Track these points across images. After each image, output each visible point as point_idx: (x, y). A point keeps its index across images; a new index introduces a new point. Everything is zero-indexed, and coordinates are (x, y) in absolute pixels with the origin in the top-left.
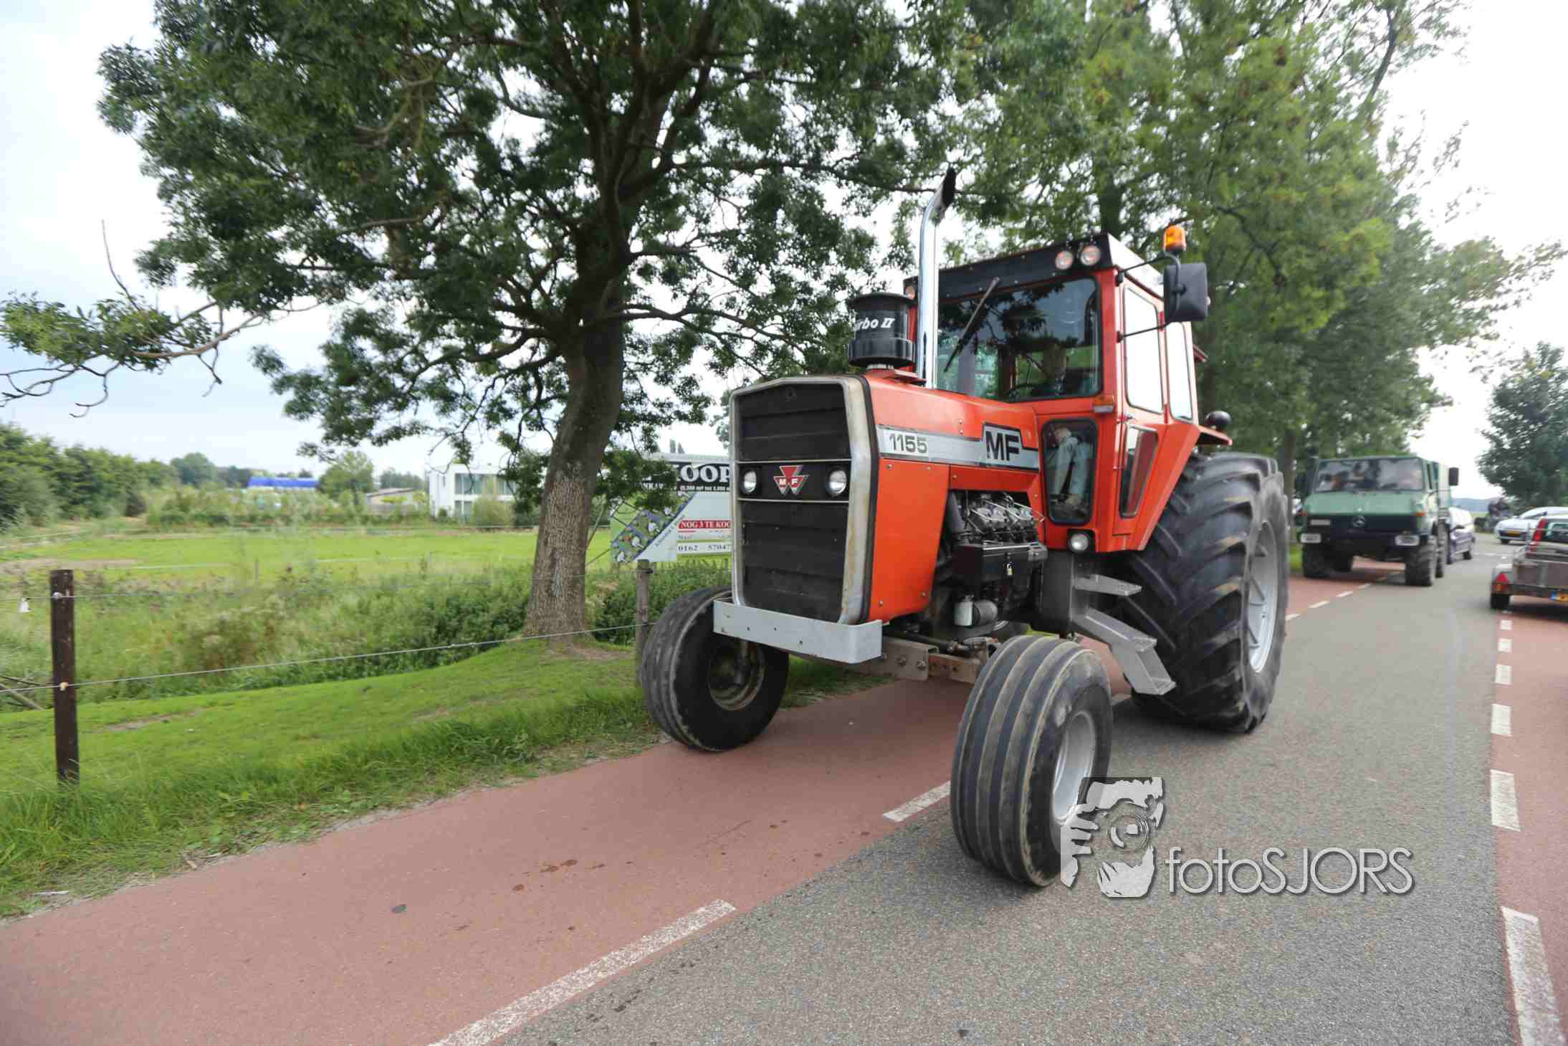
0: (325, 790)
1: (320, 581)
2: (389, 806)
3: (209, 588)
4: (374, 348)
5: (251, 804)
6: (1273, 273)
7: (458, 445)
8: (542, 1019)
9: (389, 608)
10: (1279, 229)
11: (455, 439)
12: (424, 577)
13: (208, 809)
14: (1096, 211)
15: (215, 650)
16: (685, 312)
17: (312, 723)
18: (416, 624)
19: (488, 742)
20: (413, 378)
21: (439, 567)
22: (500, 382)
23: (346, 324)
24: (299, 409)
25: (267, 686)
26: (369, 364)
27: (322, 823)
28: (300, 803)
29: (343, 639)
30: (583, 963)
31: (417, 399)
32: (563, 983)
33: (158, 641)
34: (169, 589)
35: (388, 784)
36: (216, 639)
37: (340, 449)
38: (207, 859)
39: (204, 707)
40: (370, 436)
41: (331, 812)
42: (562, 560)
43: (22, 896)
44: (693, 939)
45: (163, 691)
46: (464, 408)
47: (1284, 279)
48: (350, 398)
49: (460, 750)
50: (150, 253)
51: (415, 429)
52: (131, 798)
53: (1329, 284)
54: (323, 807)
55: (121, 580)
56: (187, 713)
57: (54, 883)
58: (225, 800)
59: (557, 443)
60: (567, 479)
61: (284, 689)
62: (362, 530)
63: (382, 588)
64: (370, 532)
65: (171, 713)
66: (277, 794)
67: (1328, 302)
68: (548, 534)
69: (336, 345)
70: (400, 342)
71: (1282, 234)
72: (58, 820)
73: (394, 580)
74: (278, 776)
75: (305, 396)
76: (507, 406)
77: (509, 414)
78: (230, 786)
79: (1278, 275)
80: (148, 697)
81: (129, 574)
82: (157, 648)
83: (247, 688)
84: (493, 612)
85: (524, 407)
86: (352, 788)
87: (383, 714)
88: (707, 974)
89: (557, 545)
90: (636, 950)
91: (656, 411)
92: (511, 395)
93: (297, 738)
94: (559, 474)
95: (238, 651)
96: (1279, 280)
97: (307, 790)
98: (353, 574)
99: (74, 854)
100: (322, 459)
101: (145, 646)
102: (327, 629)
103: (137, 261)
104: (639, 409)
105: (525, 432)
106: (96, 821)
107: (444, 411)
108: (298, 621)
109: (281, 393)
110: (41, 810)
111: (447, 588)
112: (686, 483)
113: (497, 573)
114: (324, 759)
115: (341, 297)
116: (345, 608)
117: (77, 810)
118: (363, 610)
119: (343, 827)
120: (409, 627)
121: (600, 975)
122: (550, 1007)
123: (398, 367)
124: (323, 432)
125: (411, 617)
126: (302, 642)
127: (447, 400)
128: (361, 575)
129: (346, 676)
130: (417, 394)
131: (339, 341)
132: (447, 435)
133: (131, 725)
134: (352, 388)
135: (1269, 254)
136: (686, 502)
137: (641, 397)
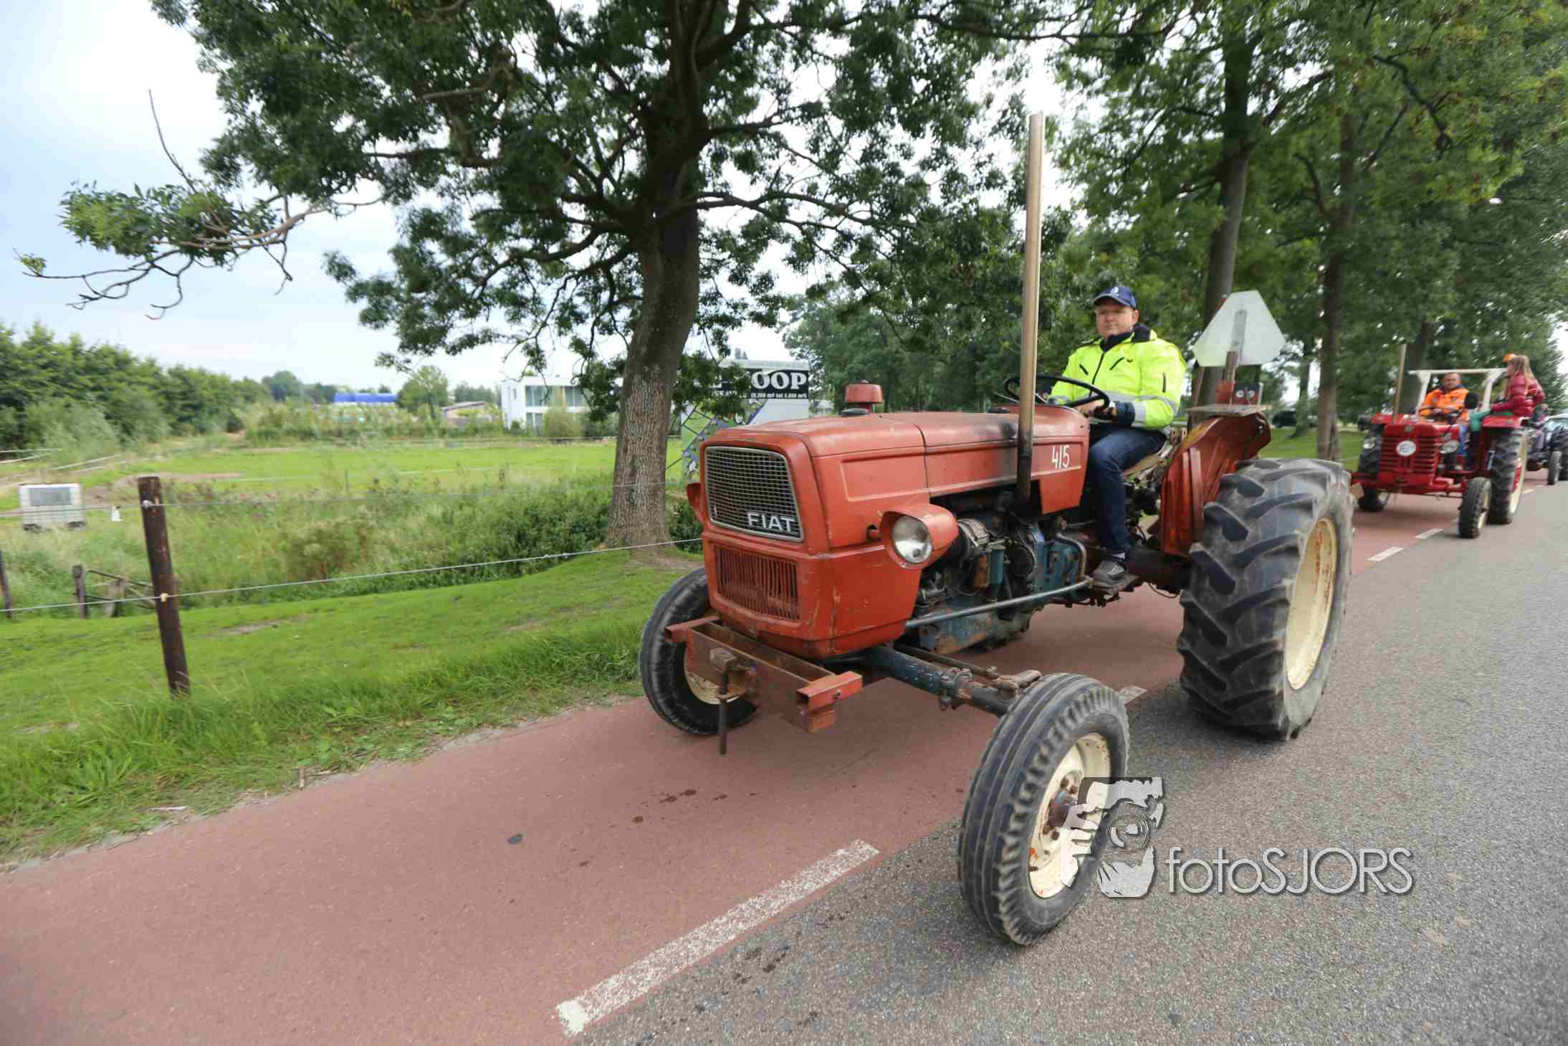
0: (428, 705)
1: (406, 493)
2: (494, 724)
3: (305, 498)
4: (442, 252)
5: (355, 718)
6: (1438, 134)
7: (531, 353)
8: (684, 975)
9: (471, 518)
10: (1451, 78)
11: (527, 347)
12: (502, 488)
13: (315, 724)
14: (1221, 68)
15: (315, 557)
16: (762, 200)
17: (409, 631)
18: (498, 534)
19: (588, 657)
20: (483, 282)
21: (517, 477)
22: (572, 284)
23: (413, 225)
24: (373, 317)
25: (365, 593)
26: (439, 270)
27: (427, 741)
28: (404, 719)
29: (431, 548)
30: (720, 911)
31: (488, 305)
32: (701, 935)
33: (264, 549)
34: (269, 500)
35: (492, 700)
36: (316, 547)
37: (418, 361)
38: (317, 777)
39: (309, 612)
40: (444, 344)
41: (436, 730)
42: (643, 469)
43: (141, 810)
44: (837, 886)
45: (272, 595)
46: (534, 312)
47: (1449, 141)
48: (423, 305)
49: (561, 665)
50: (213, 152)
51: (488, 337)
52: (239, 711)
53: (1507, 143)
54: (427, 724)
55: (227, 492)
56: (294, 618)
57: (171, 798)
58: (331, 716)
59: (631, 348)
60: (645, 384)
61: (380, 596)
62: (441, 443)
63: (464, 497)
64: (447, 444)
65: (281, 618)
66: (382, 710)
67: (1503, 166)
68: (627, 441)
69: (406, 250)
70: (470, 244)
71: (1453, 84)
72: (172, 732)
73: (474, 490)
74: (382, 691)
75: (379, 302)
76: (578, 310)
77: (580, 319)
78: (335, 701)
79: (1443, 137)
80: (259, 602)
81: (234, 486)
82: (264, 556)
83: (347, 594)
84: (569, 521)
85: (593, 312)
86: (456, 703)
87: (478, 623)
88: (859, 931)
89: (638, 453)
90: (776, 897)
91: (728, 311)
92: (583, 299)
93: (396, 647)
94: (636, 379)
95: (337, 558)
96: (1443, 143)
97: (410, 703)
98: (437, 483)
99: (189, 769)
100: (399, 369)
101: (252, 554)
102: (416, 539)
103: (202, 161)
104: (711, 310)
105: (597, 336)
106: (207, 733)
107: (515, 318)
108: (387, 530)
109: (355, 301)
110: (154, 721)
111: (525, 498)
112: (757, 391)
113: (572, 483)
114: (425, 674)
115: (407, 197)
116: (430, 519)
117: (189, 724)
118: (447, 520)
119: (450, 745)
120: (491, 537)
121: (741, 926)
122: (692, 962)
123: (468, 272)
124: (398, 341)
125: (493, 526)
126: (393, 550)
127: (517, 305)
128: (443, 486)
129: (436, 583)
130: (488, 300)
131: (406, 243)
132: (519, 342)
133: (246, 629)
134: (423, 295)
135: (1433, 112)
136: (758, 410)
137: (714, 297)
